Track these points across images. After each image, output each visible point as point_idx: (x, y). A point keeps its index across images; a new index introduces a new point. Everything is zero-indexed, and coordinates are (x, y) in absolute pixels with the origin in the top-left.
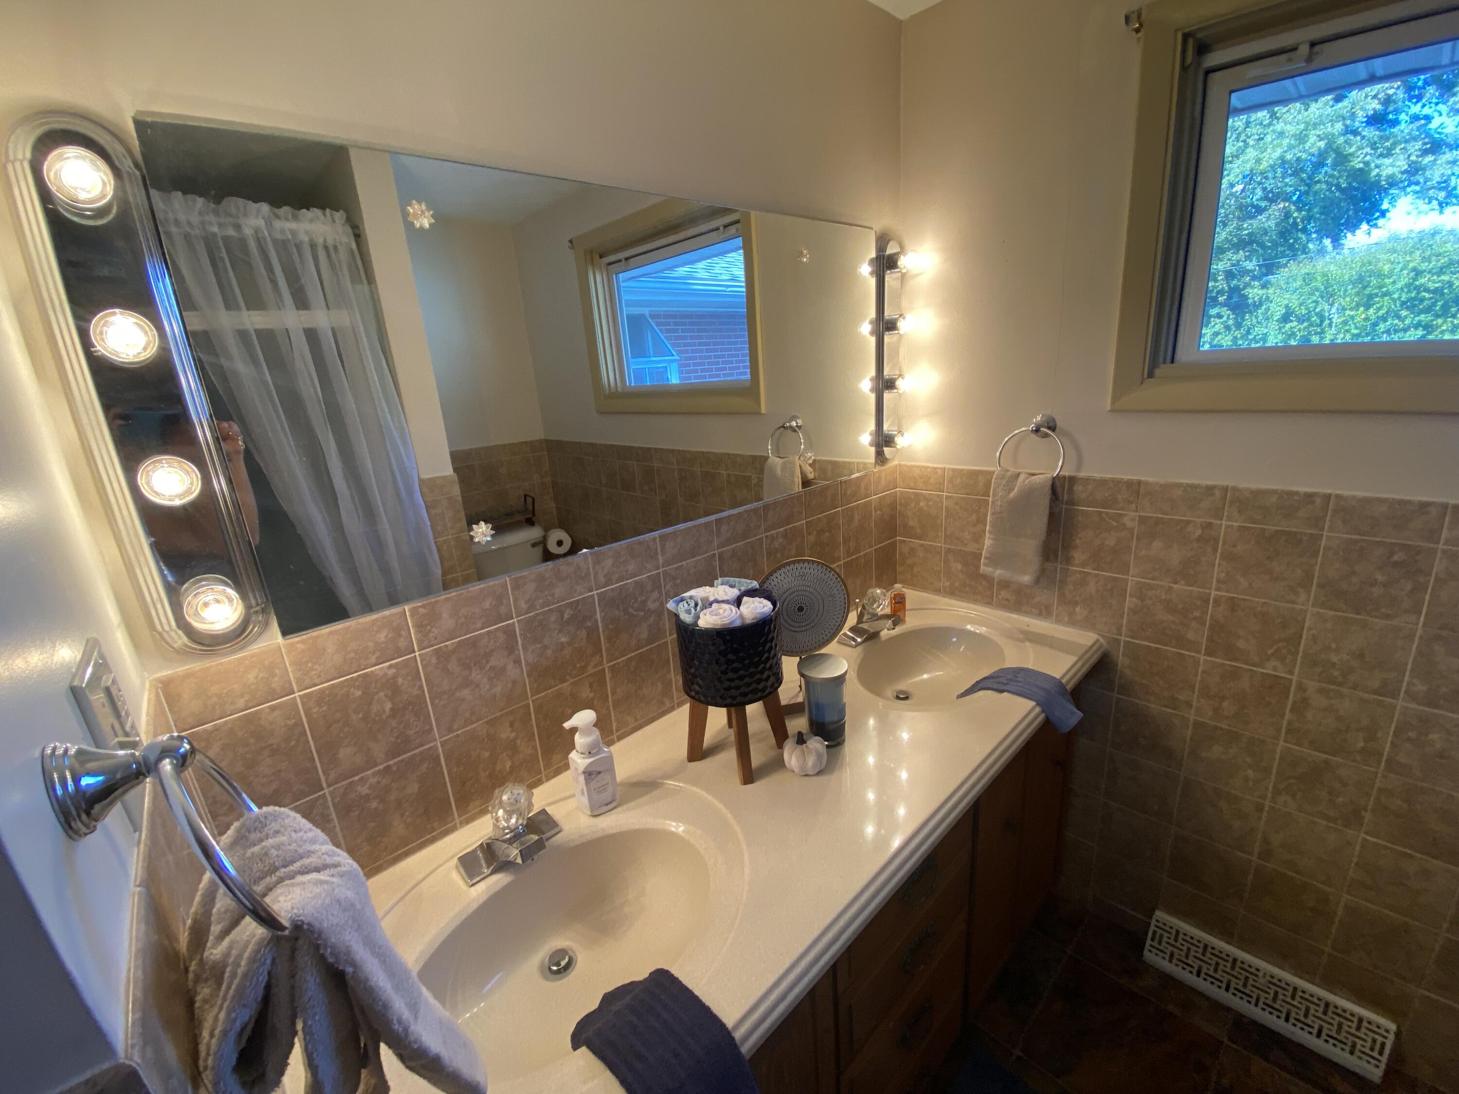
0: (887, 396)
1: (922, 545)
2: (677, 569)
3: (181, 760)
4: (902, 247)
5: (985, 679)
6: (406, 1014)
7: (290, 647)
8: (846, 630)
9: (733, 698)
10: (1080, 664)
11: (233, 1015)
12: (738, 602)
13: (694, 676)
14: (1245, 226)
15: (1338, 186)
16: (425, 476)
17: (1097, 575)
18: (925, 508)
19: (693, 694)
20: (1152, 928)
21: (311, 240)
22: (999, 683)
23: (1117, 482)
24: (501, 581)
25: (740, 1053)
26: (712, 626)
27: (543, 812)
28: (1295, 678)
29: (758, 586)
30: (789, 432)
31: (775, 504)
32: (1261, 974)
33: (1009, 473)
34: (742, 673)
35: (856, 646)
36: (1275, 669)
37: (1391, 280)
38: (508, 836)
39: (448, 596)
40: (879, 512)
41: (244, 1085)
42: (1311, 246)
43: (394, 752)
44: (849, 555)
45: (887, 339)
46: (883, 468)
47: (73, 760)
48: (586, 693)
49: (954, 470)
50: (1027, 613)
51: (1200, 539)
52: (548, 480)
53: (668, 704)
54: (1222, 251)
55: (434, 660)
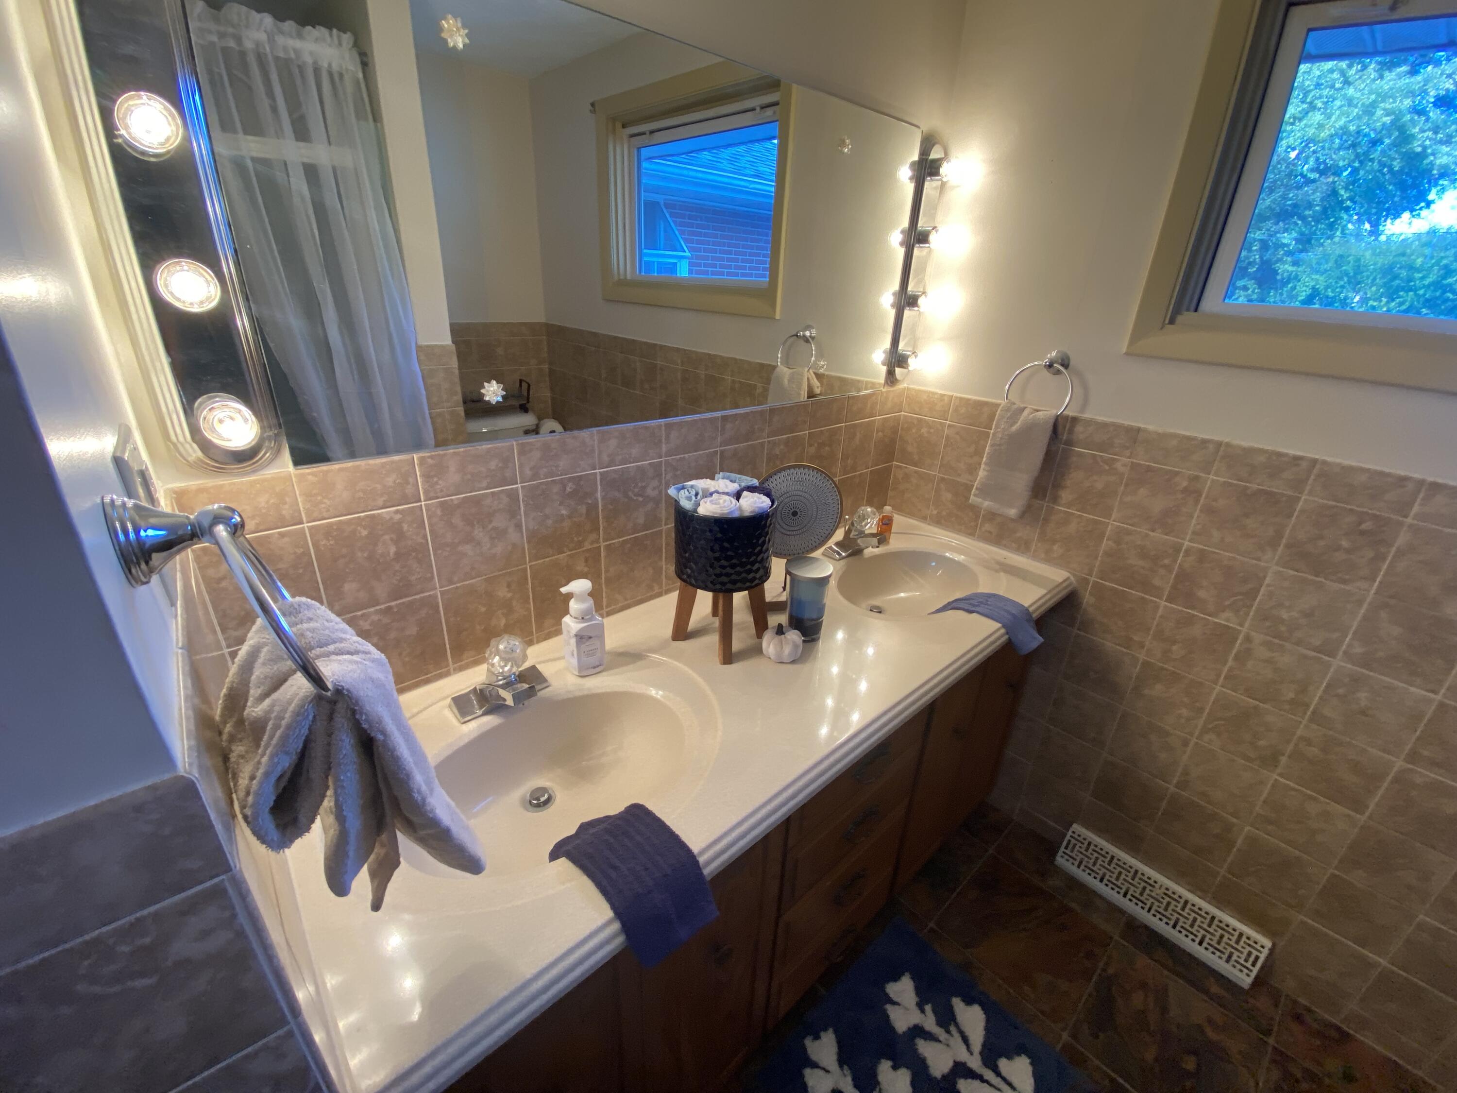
0: (907, 313)
1: (916, 472)
2: (678, 460)
3: (233, 528)
4: (946, 154)
5: (956, 600)
6: (424, 788)
7: (301, 478)
8: (831, 543)
9: (723, 584)
10: (1049, 596)
11: (276, 760)
12: (738, 496)
13: (688, 560)
14: (1291, 195)
15: (1391, 168)
16: (423, 342)
17: (1080, 516)
18: (926, 435)
19: (685, 577)
20: (1068, 837)
21: (315, 63)
22: (971, 604)
23: (1117, 427)
24: (508, 444)
25: (702, 873)
26: (711, 514)
27: (533, 668)
28: (1244, 630)
29: (757, 484)
30: (802, 342)
31: (782, 409)
32: (1157, 886)
33: (1015, 407)
34: (734, 561)
35: (840, 560)
36: (1228, 620)
37: (1420, 275)
38: (501, 683)
39: (456, 450)
40: (880, 434)
41: (278, 826)
42: (1350, 226)
43: (396, 594)
44: (846, 473)
45: (916, 252)
46: (892, 389)
47: (132, 512)
48: (581, 567)
49: (961, 399)
50: (1006, 547)
51: (1185, 490)
52: (546, 367)
53: (657, 589)
54: (1263, 218)
55: (439, 512)
